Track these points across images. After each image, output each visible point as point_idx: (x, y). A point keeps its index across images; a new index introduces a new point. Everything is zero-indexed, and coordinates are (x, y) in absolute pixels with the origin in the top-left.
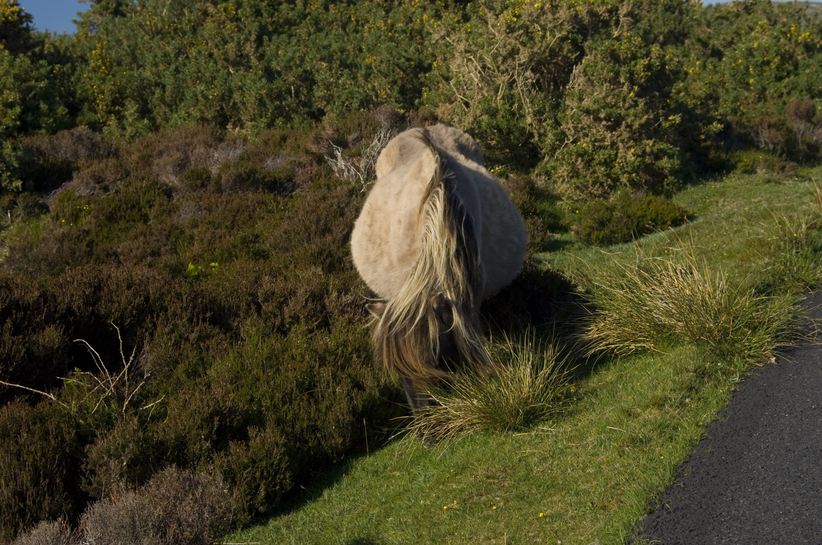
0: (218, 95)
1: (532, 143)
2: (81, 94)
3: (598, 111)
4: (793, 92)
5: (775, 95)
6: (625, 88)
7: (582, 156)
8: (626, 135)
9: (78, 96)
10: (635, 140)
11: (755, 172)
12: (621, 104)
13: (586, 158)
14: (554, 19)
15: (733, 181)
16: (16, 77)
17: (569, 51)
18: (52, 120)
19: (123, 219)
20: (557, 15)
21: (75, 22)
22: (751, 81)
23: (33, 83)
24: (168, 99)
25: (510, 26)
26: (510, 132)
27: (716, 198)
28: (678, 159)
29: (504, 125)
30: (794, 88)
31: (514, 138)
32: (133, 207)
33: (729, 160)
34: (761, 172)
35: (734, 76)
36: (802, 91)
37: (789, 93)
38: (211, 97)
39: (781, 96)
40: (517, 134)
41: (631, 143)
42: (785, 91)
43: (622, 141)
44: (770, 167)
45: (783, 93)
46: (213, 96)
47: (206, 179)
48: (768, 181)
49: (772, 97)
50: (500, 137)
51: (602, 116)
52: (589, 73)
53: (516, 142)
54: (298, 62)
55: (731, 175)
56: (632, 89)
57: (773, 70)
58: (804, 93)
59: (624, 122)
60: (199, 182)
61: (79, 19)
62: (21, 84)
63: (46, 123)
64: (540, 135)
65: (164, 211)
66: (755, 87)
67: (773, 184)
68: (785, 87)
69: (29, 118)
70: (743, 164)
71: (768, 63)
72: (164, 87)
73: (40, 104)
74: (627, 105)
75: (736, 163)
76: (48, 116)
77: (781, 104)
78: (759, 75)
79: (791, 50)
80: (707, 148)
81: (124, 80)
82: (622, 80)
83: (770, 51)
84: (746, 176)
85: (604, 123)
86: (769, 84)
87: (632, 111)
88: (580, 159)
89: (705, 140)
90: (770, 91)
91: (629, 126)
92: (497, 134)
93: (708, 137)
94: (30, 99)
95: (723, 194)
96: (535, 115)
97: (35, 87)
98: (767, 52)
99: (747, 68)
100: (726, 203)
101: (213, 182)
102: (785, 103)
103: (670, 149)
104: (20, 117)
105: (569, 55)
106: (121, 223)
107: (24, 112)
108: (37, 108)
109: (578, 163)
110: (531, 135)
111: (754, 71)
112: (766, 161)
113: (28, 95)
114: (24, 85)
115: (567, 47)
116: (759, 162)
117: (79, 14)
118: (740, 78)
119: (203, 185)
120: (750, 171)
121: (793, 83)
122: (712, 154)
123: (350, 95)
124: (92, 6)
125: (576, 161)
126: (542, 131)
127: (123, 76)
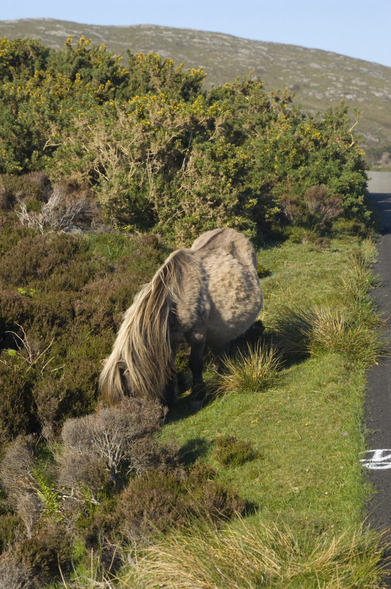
1: (152, 211)
3: (205, 195)
4: (307, 178)
5: (294, 179)
6: (223, 179)
7: (194, 224)
8: (222, 212)
10: (228, 216)
11: (302, 243)
12: (221, 190)
13: (197, 225)
14: (172, 124)
15: (287, 248)
17: (179, 147)
20: (174, 122)
22: (276, 166)
25: (145, 127)
26: (136, 201)
27: (282, 260)
28: (255, 230)
29: (133, 196)
30: (308, 175)
31: (140, 206)
33: (283, 233)
34: (305, 242)
35: (263, 162)
36: (313, 177)
37: (304, 178)
39: (297, 180)
40: (142, 203)
41: (226, 218)
42: (301, 177)
43: (220, 217)
44: (312, 240)
45: (299, 178)
48: (312, 250)
49: (291, 180)
50: (130, 204)
51: (208, 197)
52: (198, 166)
53: (141, 208)
55: (286, 243)
56: (228, 180)
57: (291, 159)
58: (315, 179)
59: (222, 204)
64: (159, 206)
66: (279, 172)
67: (315, 252)
68: (301, 174)
70: (293, 236)
71: (287, 153)
74: (225, 191)
75: (289, 235)
77: (297, 186)
78: (282, 163)
79: (305, 144)
80: (270, 223)
82: (221, 173)
83: (289, 144)
84: (295, 245)
85: (209, 203)
86: (289, 170)
87: (228, 196)
88: (193, 226)
89: (268, 218)
90: (290, 175)
91: (225, 206)
92: (128, 202)
93: (270, 216)
95: (286, 258)
96: (157, 192)
98: (286, 144)
99: (273, 157)
100: (289, 264)
102: (300, 185)
103: (251, 223)
105: (179, 149)
109: (192, 228)
110: (153, 205)
111: (279, 160)
112: (309, 235)
115: (178, 143)
116: (304, 236)
118: (268, 164)
120: (298, 242)
121: (306, 171)
122: (273, 228)
125: (190, 227)
126: (160, 203)
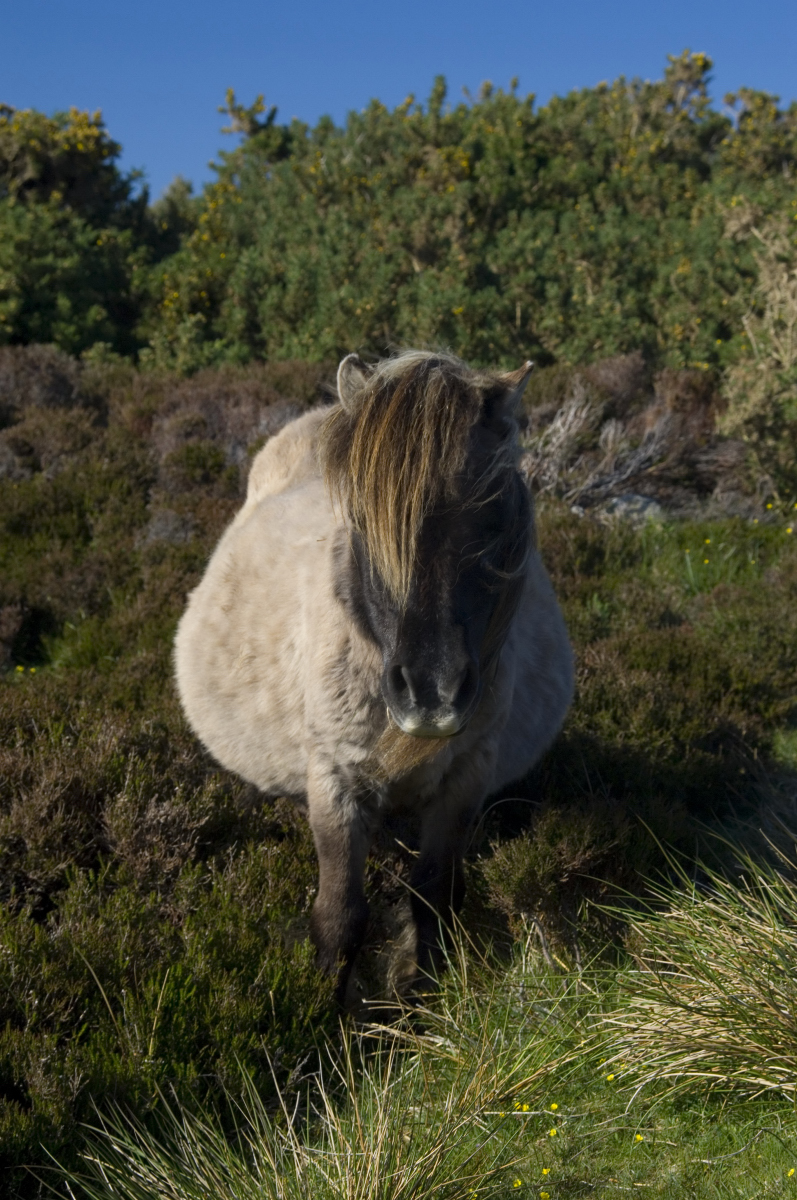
0: (372, 309)
2: (138, 287)
9: (133, 289)
16: (19, 247)
18: (72, 329)
19: (43, 530)
21: (213, 167)
23: (49, 259)
24: (288, 309)
32: (68, 509)
38: (359, 311)
46: (364, 310)
47: (212, 468)
54: (530, 260)
60: (199, 473)
61: (222, 163)
62: (29, 259)
63: (63, 334)
65: (121, 523)
69: (35, 321)
72: (284, 286)
73: (56, 299)
76: (69, 321)
81: (219, 270)
94: (42, 288)
97: (51, 269)
101: (224, 475)
104: (17, 320)
106: (37, 538)
107: (26, 309)
108: (52, 305)
113: (39, 279)
114: (35, 261)
117: (222, 154)
119: (207, 479)
123: (604, 329)
124: (242, 141)
127: (219, 261)
